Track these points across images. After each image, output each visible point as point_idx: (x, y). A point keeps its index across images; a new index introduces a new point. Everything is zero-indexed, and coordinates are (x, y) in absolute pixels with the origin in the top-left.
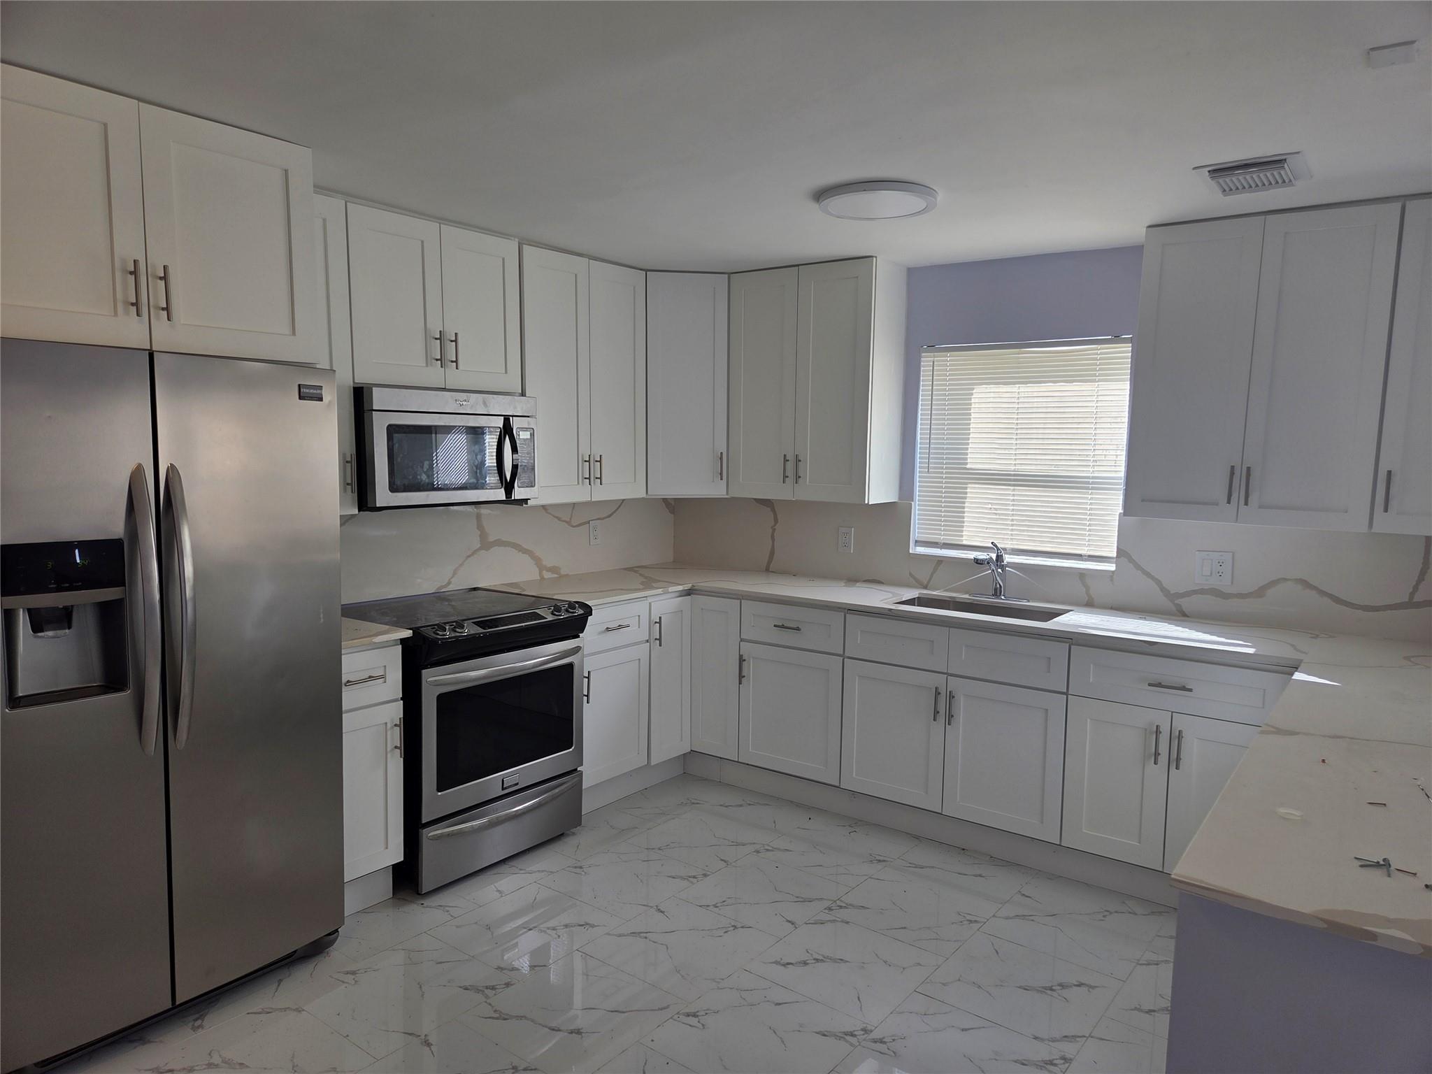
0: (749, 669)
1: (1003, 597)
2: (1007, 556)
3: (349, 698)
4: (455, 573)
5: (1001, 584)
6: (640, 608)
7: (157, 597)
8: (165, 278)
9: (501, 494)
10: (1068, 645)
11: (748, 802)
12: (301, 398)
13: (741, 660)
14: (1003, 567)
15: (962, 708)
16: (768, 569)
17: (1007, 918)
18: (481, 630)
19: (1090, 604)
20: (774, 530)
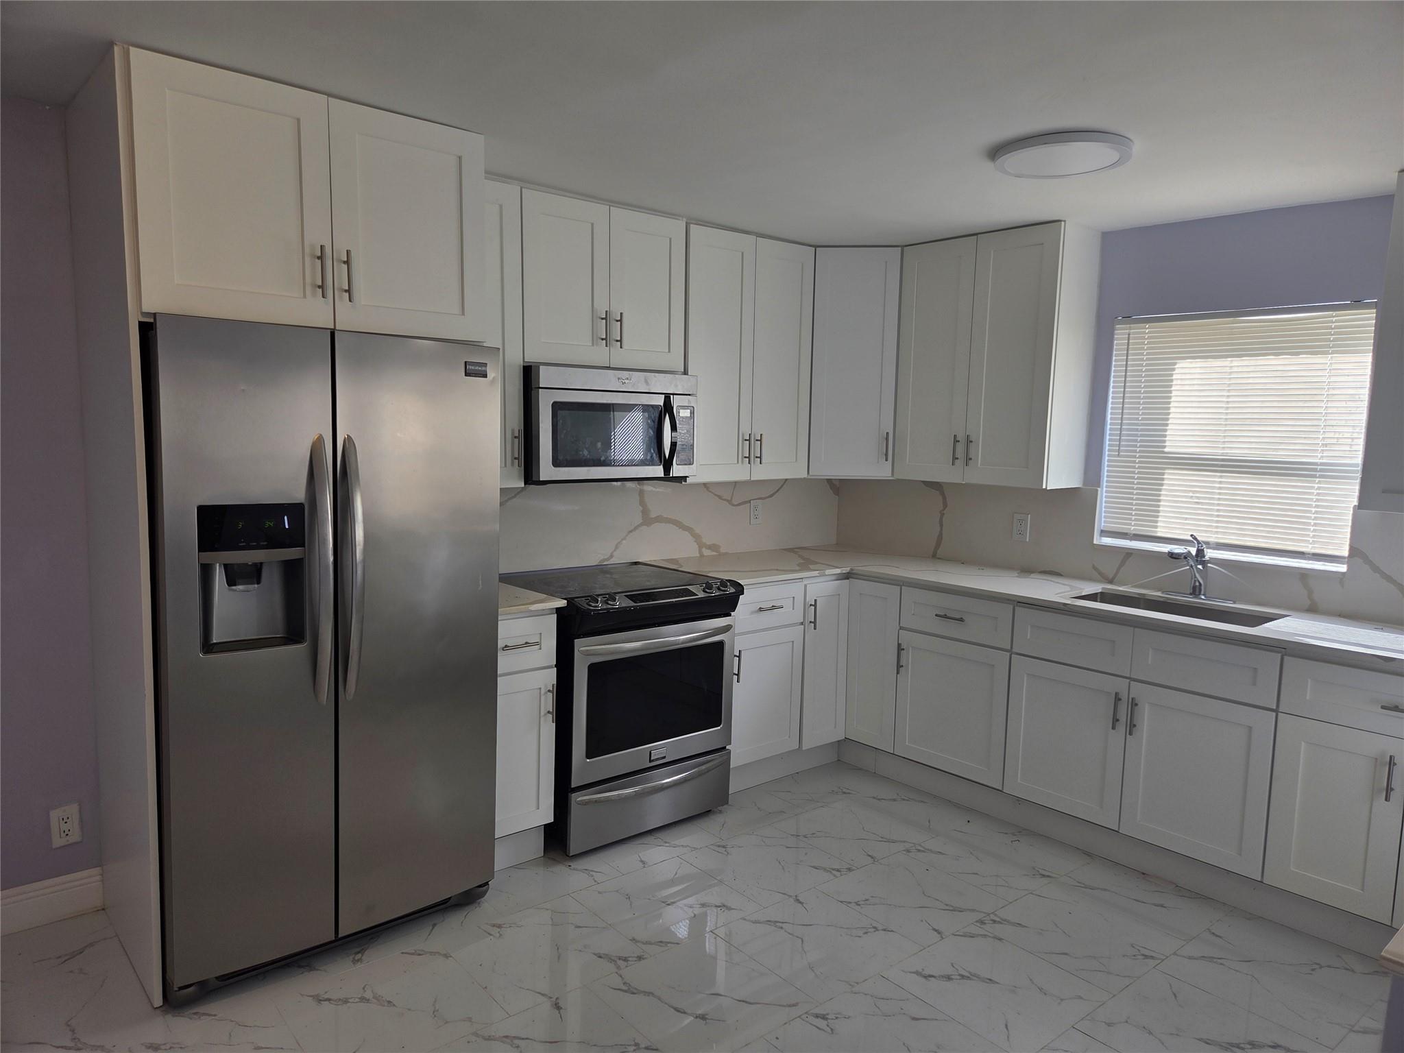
0: (907, 657)
1: (1203, 597)
2: (1209, 550)
3: (505, 662)
4: (617, 547)
5: (1201, 582)
6: (796, 589)
7: (331, 559)
8: (347, 262)
9: (658, 471)
10: (1280, 655)
11: (903, 797)
12: (467, 374)
13: (900, 649)
14: (1204, 563)
15: (1146, 718)
16: (935, 555)
17: (1190, 958)
18: (633, 604)
19: (1312, 609)
20: (942, 515)
